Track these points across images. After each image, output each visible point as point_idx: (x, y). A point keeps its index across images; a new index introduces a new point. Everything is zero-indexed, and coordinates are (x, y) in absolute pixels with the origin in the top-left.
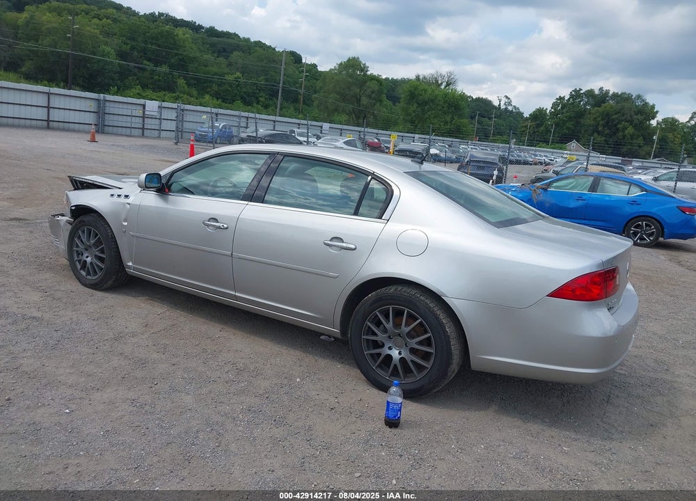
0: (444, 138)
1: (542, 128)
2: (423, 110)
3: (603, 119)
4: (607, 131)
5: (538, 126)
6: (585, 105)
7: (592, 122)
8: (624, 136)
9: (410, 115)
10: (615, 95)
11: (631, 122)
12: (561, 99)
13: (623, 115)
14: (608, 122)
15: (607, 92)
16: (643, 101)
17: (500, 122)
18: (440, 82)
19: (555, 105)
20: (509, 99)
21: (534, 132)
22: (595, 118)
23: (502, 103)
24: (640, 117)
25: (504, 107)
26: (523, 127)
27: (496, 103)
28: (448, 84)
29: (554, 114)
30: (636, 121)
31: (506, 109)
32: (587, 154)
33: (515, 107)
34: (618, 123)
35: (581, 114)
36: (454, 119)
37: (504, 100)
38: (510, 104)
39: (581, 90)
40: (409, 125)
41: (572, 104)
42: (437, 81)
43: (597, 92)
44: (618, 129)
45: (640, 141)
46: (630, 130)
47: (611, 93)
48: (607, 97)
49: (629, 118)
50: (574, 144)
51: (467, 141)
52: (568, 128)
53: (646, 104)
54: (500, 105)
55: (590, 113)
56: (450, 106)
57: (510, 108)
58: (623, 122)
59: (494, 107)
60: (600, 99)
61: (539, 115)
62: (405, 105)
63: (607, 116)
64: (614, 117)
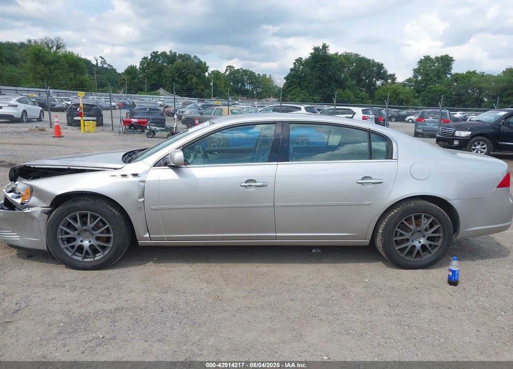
0: (73, 92)
1: (136, 80)
2: (50, 69)
3: (177, 73)
4: (181, 81)
5: (133, 78)
6: (162, 63)
7: (170, 75)
8: (192, 84)
9: (39, 73)
10: (180, 56)
11: (194, 74)
12: (145, 58)
13: (189, 69)
14: (180, 74)
15: (175, 53)
16: (199, 59)
17: (101, 76)
18: (50, 46)
19: (142, 63)
20: (103, 59)
21: (131, 84)
22: (171, 72)
23: (99, 62)
24: (199, 71)
25: (101, 65)
26: (121, 80)
27: (94, 62)
28: (58, 48)
29: (143, 70)
30: (197, 74)
31: (102, 66)
32: (173, 97)
33: (109, 65)
34: (187, 75)
35: (160, 70)
36: (76, 76)
37: (100, 60)
38: (105, 62)
39: (157, 52)
40: (40, 82)
41: (154, 62)
42: (48, 46)
43: (168, 53)
44: (187, 79)
45: (202, 86)
46: (195, 80)
47: (177, 54)
48: (176, 57)
49: (193, 72)
50: (161, 91)
51: (91, 93)
52: (155, 79)
53: (201, 62)
54: (97, 64)
55: (167, 69)
56: (71, 65)
57: (105, 66)
58: (190, 75)
59: (93, 65)
60: (171, 58)
61: (131, 71)
62: (33, 65)
63: (178, 70)
64: (184, 71)
